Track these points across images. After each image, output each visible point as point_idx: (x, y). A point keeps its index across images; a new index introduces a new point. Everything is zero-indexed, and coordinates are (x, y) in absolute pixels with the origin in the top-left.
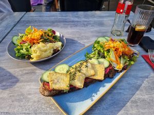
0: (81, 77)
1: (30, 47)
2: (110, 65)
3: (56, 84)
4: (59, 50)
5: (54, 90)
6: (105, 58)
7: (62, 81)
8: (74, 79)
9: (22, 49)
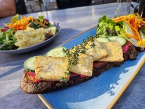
0: (87, 60)
1: (14, 33)
2: (127, 42)
3: (46, 72)
4: (52, 36)
5: (42, 81)
6: (117, 35)
7: (57, 67)
8: (75, 63)
9: (5, 38)
